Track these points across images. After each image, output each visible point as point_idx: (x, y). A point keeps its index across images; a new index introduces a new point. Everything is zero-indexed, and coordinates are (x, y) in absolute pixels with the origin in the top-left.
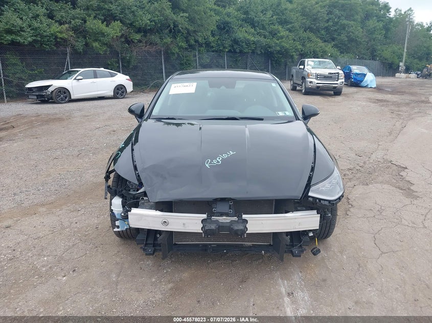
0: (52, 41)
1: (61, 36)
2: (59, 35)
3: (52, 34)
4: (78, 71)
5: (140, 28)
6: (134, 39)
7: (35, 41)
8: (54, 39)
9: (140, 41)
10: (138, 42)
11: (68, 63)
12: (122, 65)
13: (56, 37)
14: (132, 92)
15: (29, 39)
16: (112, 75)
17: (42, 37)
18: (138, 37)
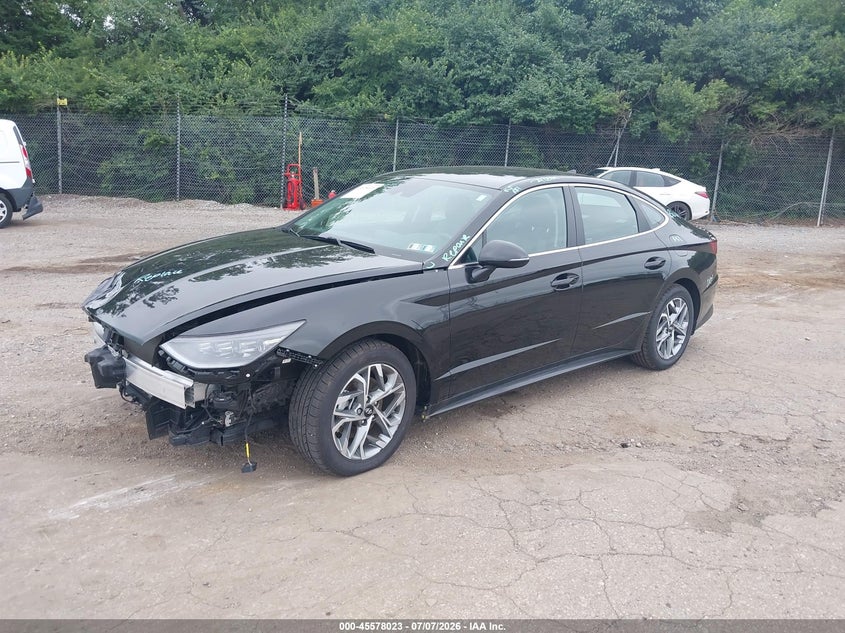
0: (589, 118)
1: (606, 110)
2: (603, 109)
3: (592, 107)
4: (603, 171)
5: (779, 90)
6: (760, 113)
7: (561, 119)
8: (594, 115)
9: (771, 118)
10: (767, 120)
11: (614, 157)
12: (722, 165)
13: (599, 112)
14: (704, 218)
15: (549, 115)
16: (668, 183)
17: (574, 111)
18: (770, 109)
